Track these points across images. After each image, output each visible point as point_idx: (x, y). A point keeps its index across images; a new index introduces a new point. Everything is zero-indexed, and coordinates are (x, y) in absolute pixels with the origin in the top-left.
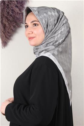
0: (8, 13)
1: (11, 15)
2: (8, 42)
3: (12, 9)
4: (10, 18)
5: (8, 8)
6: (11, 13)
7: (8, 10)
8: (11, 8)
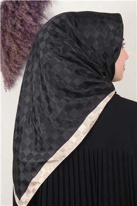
0: (15, 26)
1: (20, 30)
2: (16, 80)
3: (21, 18)
4: (19, 34)
5: (13, 17)
6: (19, 26)
7: (14, 22)
8: (18, 17)
